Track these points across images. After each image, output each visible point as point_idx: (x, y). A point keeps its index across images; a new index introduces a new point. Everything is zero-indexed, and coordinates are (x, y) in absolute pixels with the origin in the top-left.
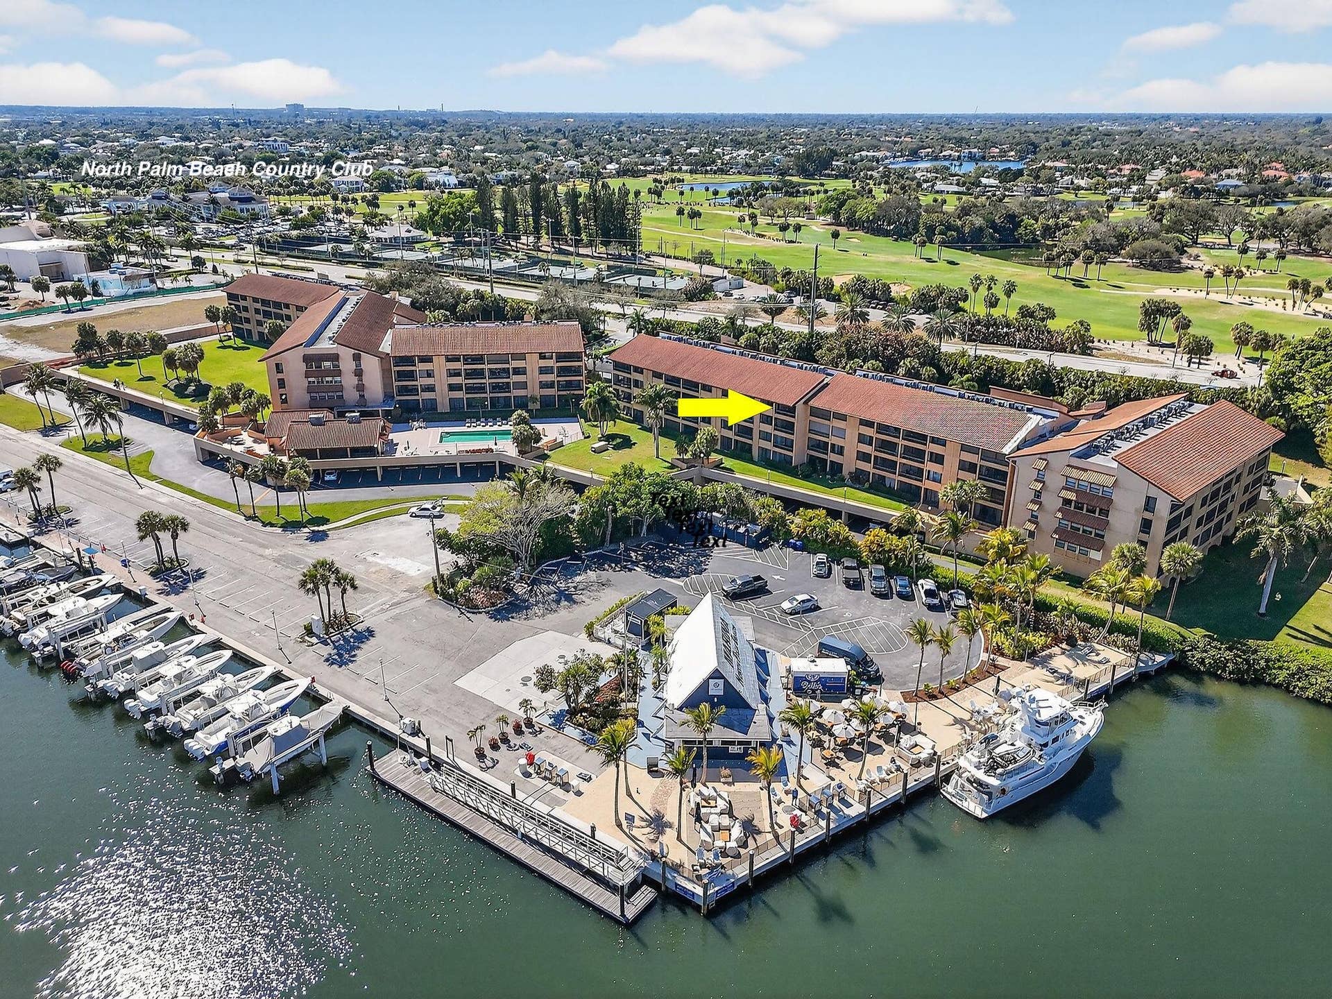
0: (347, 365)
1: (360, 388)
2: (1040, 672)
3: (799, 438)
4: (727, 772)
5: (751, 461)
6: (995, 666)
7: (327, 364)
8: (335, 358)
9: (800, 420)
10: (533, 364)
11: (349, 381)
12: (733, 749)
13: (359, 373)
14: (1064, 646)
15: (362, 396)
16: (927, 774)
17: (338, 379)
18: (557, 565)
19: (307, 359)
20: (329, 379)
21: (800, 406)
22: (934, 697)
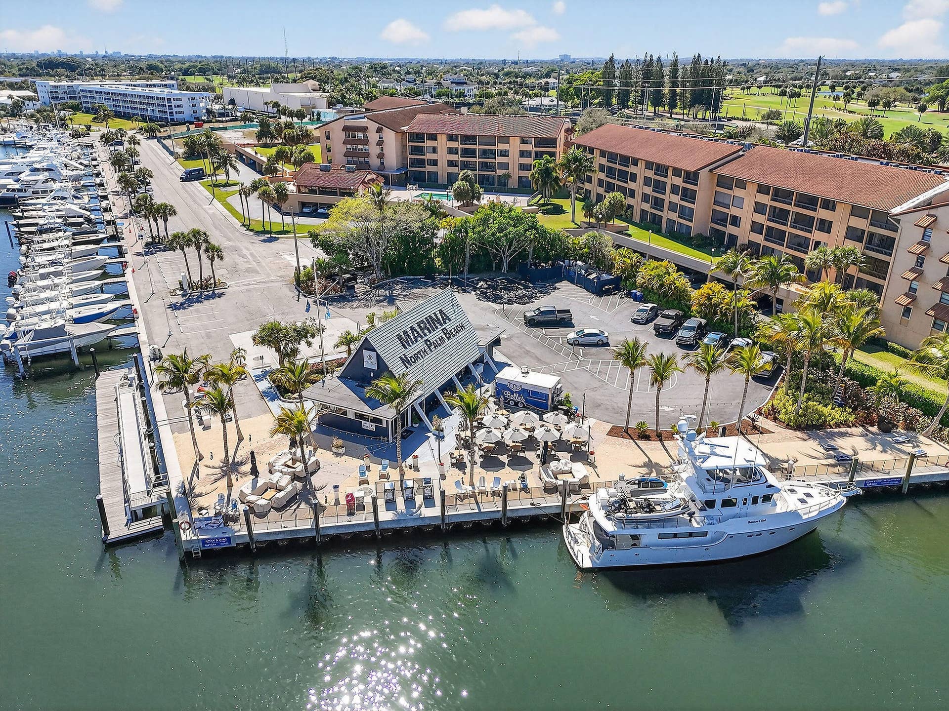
0: (373, 137)
1: (381, 156)
2: (812, 446)
3: (701, 207)
4: (340, 442)
5: (658, 232)
6: (755, 427)
7: (360, 134)
8: (364, 129)
9: (704, 189)
10: (514, 147)
11: (374, 150)
12: (368, 425)
13: (380, 143)
14: (875, 429)
15: (382, 163)
16: (553, 501)
17: (366, 147)
18: (409, 280)
19: (346, 129)
20: (360, 147)
21: (704, 175)
22: (645, 437)
